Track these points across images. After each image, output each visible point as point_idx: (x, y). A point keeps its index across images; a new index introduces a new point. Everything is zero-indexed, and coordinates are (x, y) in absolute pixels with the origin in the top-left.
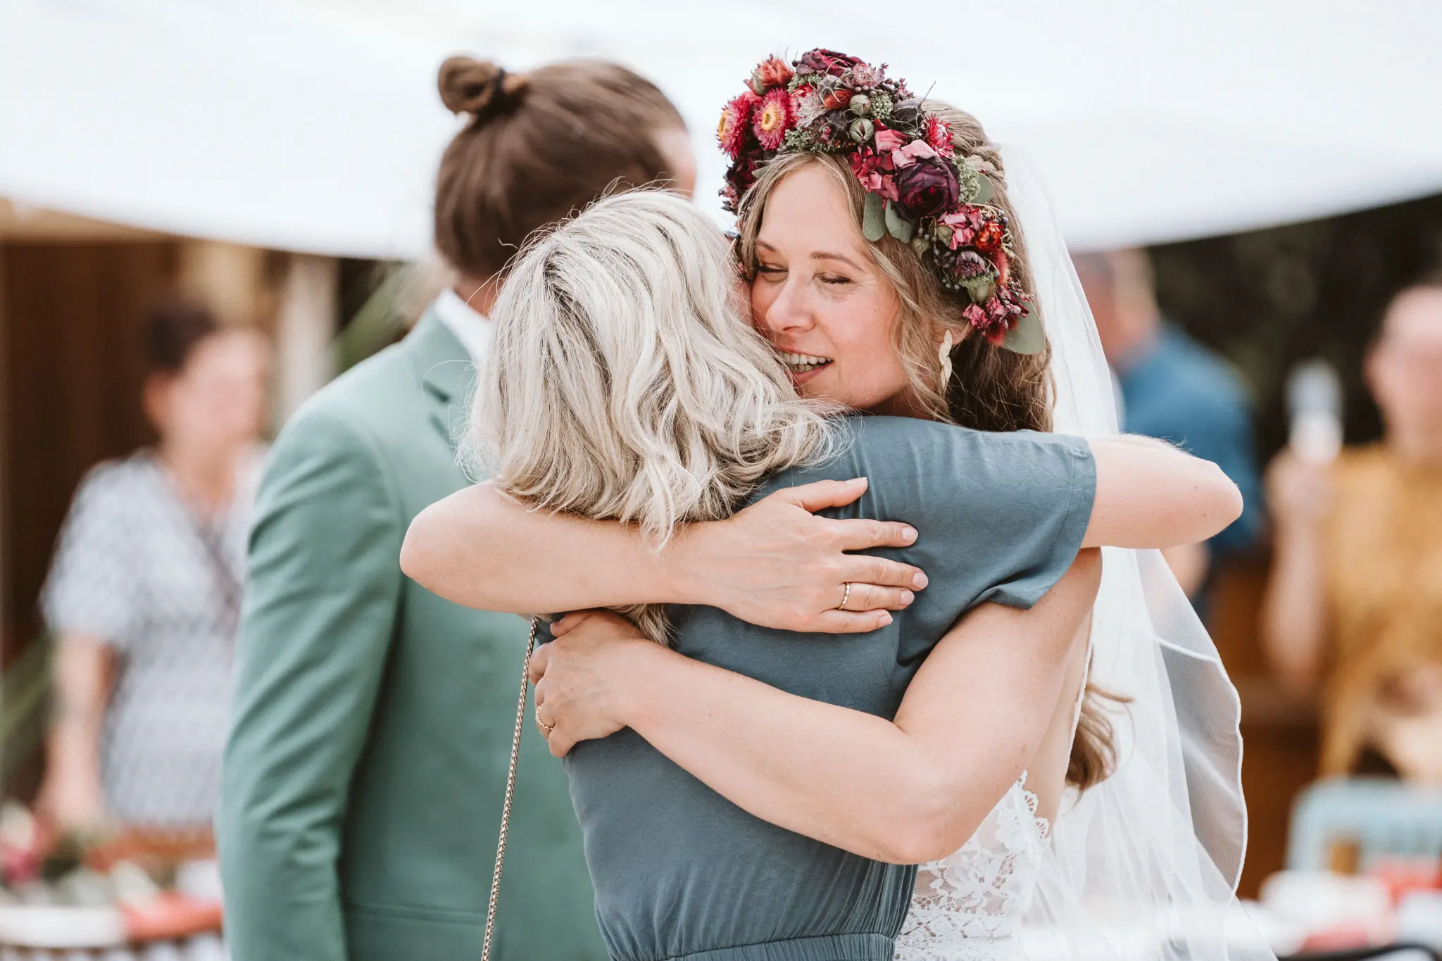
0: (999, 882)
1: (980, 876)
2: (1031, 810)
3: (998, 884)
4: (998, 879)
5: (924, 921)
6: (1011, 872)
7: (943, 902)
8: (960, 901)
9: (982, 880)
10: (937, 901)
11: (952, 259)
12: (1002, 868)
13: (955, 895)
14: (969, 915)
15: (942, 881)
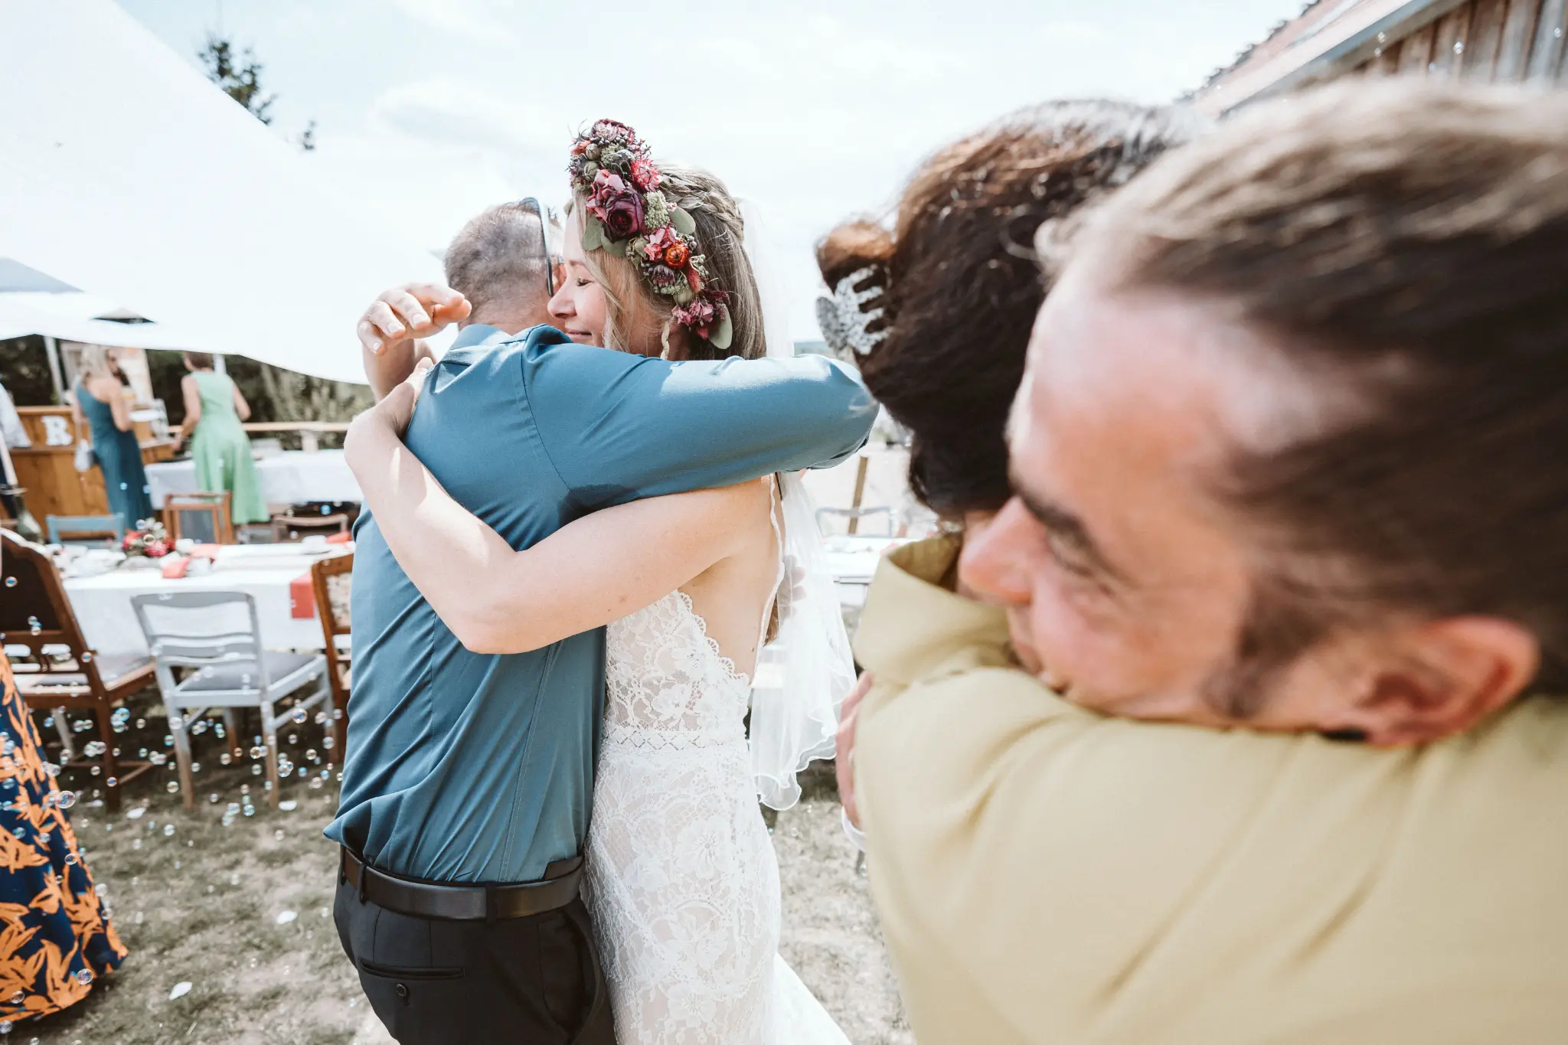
0: (690, 705)
1: (676, 702)
2: (715, 651)
3: (691, 706)
4: (690, 703)
5: (646, 738)
6: (700, 697)
7: (655, 725)
8: (666, 723)
9: (677, 705)
10: (652, 725)
11: (650, 269)
12: (692, 695)
13: (662, 718)
14: (675, 732)
15: (650, 708)
